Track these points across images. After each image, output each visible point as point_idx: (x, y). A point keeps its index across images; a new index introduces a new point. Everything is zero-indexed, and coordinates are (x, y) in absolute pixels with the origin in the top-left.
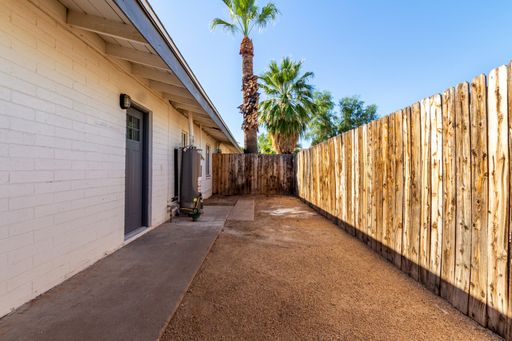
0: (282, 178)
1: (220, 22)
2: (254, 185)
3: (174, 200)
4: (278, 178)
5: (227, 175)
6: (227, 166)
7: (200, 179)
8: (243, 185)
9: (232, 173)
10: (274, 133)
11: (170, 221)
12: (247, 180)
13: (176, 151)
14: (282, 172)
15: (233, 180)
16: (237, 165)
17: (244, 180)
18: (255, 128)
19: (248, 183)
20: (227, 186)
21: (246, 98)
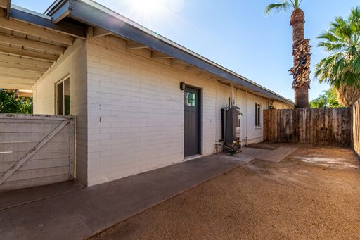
0: (335, 130)
1: (273, 6)
2: (302, 135)
3: (220, 141)
4: (331, 130)
5: (275, 126)
6: (276, 119)
7: (238, 128)
8: (291, 135)
9: (280, 124)
10: (338, 87)
11: (217, 154)
12: (295, 131)
13: (222, 110)
14: (335, 125)
15: (282, 131)
16: (285, 118)
17: (292, 131)
18: (306, 86)
19: (296, 134)
20: (276, 135)
21: (296, 61)
